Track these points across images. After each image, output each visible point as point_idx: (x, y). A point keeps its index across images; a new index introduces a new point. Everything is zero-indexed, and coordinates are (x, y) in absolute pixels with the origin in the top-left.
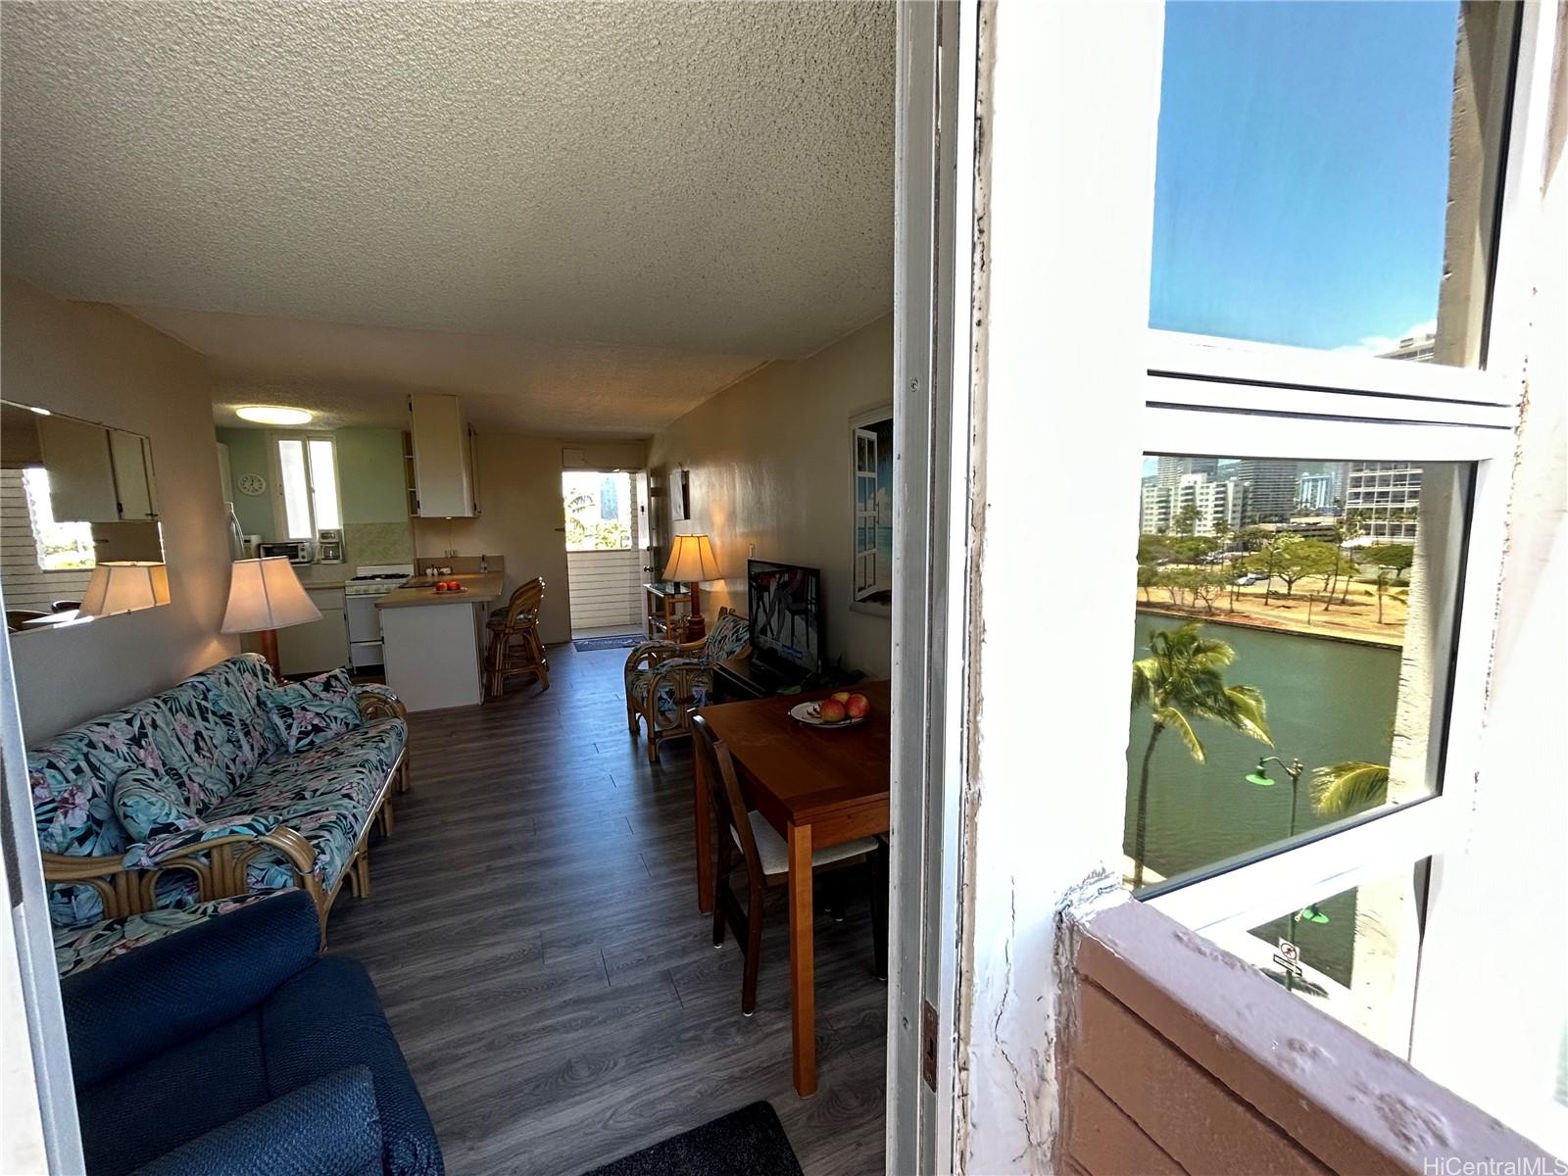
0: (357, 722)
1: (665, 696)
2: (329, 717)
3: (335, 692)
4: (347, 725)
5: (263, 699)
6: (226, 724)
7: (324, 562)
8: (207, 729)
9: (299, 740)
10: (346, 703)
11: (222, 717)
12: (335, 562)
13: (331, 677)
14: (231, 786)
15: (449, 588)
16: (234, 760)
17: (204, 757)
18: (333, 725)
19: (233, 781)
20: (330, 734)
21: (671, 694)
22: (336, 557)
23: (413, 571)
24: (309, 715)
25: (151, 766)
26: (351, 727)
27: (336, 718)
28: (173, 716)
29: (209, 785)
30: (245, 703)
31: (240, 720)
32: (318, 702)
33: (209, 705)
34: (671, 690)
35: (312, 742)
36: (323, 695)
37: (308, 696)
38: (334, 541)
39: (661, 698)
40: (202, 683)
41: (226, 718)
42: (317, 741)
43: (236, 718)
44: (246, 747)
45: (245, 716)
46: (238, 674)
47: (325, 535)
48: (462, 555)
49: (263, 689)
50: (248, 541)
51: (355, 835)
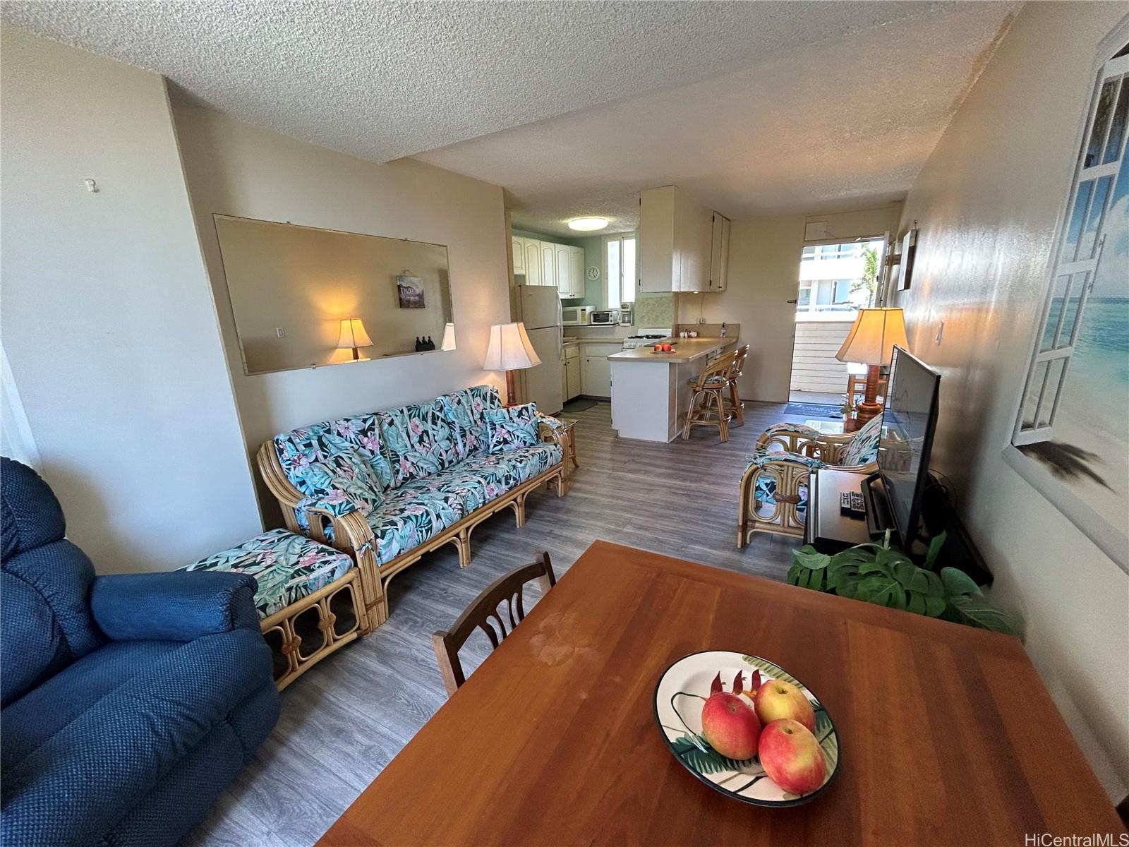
0: (534, 442)
1: (764, 487)
2: (514, 435)
3: (522, 418)
5: (485, 415)
6: (450, 428)
7: (622, 325)
8: (433, 429)
9: (495, 446)
10: (527, 428)
11: (448, 424)
12: (628, 324)
13: (524, 407)
14: (440, 467)
15: (663, 350)
16: (447, 452)
17: (424, 446)
18: (515, 441)
19: (442, 464)
20: (513, 446)
21: (772, 487)
22: (629, 322)
23: (670, 333)
24: (504, 431)
25: (371, 448)
26: (527, 444)
27: (518, 437)
28: (410, 418)
29: (420, 464)
30: (468, 416)
31: (460, 427)
32: (512, 424)
33: (441, 415)
34: (773, 483)
35: (501, 449)
36: (515, 419)
37: (508, 418)
38: (628, 310)
39: (758, 488)
40: (442, 400)
41: (450, 425)
42: (505, 449)
43: (457, 425)
44: (460, 445)
45: (465, 423)
46: (471, 397)
47: (623, 306)
48: (708, 322)
49: (489, 409)
50: (585, 310)
51: (431, 528)
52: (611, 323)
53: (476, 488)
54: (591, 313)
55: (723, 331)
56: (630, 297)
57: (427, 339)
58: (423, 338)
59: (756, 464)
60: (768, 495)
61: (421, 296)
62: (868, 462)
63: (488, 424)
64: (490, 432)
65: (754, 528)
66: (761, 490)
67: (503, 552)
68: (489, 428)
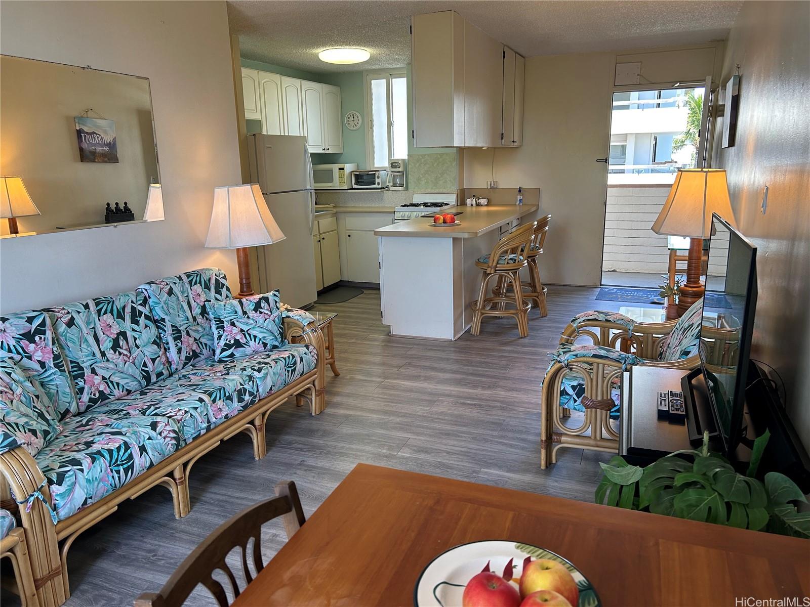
0: (277, 344)
2: (249, 335)
3: (261, 313)
4: (265, 345)
5: (208, 310)
6: (158, 327)
7: (392, 188)
8: (133, 330)
9: (223, 350)
10: (267, 325)
11: (155, 322)
12: (400, 189)
13: (263, 298)
14: (144, 382)
15: (445, 222)
16: (153, 360)
17: (120, 354)
18: (252, 343)
19: (147, 378)
20: (248, 350)
21: (580, 391)
23: (454, 200)
24: (235, 330)
25: (39, 358)
26: (268, 347)
27: (255, 337)
28: (99, 316)
29: (115, 379)
30: (184, 312)
31: (172, 326)
32: (246, 320)
33: (145, 310)
34: (580, 385)
35: (232, 355)
36: (252, 314)
37: (240, 312)
38: (400, 170)
40: (146, 290)
41: (158, 323)
42: (237, 355)
43: (168, 324)
44: (173, 351)
45: (180, 321)
46: (187, 285)
47: (394, 164)
49: (213, 301)
50: (343, 169)
51: (132, 467)
52: (378, 187)
53: (196, 408)
54: (352, 172)
55: (520, 197)
56: (401, 152)
57: (122, 206)
58: (117, 204)
59: (559, 362)
60: (575, 401)
61: (112, 146)
62: (690, 356)
63: (213, 322)
64: (215, 332)
65: (560, 442)
66: (568, 394)
67: (237, 494)
68: (214, 327)
